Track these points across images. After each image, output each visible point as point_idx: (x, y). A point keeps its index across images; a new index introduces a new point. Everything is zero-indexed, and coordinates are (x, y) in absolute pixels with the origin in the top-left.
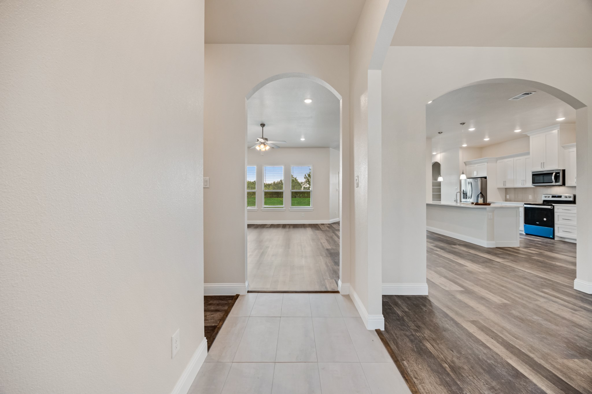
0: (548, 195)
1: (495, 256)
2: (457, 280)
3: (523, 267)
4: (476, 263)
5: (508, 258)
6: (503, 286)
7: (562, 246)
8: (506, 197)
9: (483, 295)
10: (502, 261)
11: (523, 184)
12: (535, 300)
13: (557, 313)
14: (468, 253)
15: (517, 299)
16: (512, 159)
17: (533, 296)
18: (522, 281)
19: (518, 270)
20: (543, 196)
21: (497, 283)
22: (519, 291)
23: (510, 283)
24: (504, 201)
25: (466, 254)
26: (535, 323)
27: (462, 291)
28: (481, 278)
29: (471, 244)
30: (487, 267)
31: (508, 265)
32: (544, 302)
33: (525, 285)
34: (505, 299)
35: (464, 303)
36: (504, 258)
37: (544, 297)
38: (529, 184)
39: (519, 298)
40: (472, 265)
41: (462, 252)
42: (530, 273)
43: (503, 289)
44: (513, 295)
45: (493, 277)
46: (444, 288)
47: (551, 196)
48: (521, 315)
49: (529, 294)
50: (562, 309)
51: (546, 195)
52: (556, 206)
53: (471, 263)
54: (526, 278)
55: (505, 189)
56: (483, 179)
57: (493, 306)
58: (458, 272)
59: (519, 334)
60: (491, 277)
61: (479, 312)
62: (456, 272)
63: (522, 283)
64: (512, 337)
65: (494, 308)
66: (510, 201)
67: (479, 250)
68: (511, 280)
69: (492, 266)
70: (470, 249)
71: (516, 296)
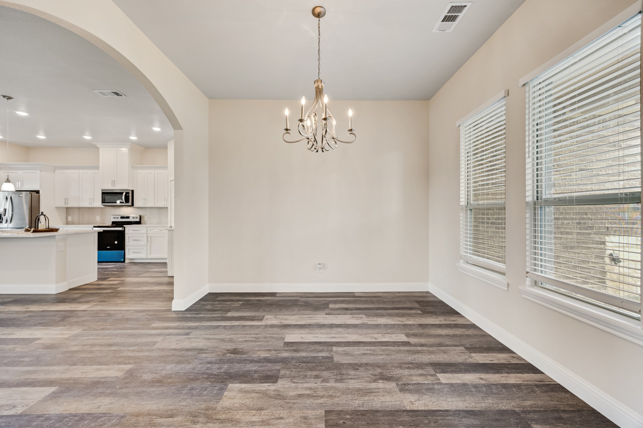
0: (117, 216)
1: (75, 303)
2: (34, 376)
3: (116, 305)
4: (52, 325)
5: (92, 301)
6: (110, 345)
7: (135, 268)
8: (67, 219)
9: (93, 376)
10: (88, 307)
11: (90, 204)
12: (153, 343)
13: (179, 347)
14: (28, 314)
15: (137, 354)
16: (76, 171)
17: (149, 339)
18: (127, 326)
19: (114, 312)
20: (112, 217)
21: (101, 345)
22: (132, 340)
23: (117, 335)
24: (64, 224)
25: (25, 317)
26: (173, 375)
27: (54, 393)
28: (75, 349)
29: (26, 296)
30: (71, 324)
31: (98, 310)
32: (162, 340)
33: (133, 329)
34: (125, 364)
35: (71, 415)
36: (88, 302)
37: (158, 335)
38: (98, 203)
39: (139, 351)
40: (45, 331)
41: (15, 315)
42: (128, 310)
43: (114, 348)
44: (129, 351)
45: (90, 337)
46: (12, 412)
47: (120, 217)
48: (155, 375)
49: (144, 340)
50: (179, 340)
51: (115, 216)
52: (126, 227)
53: (43, 329)
54: (128, 320)
55: (66, 209)
56: (34, 194)
57: (118, 387)
58: (26, 359)
59: (170, 407)
60: (88, 339)
61: (104, 413)
62: (22, 359)
63: (128, 328)
64: (167, 419)
65: (120, 388)
66: (73, 223)
67: (46, 302)
68: (114, 329)
69: (79, 320)
70: (28, 304)
71: (134, 350)
